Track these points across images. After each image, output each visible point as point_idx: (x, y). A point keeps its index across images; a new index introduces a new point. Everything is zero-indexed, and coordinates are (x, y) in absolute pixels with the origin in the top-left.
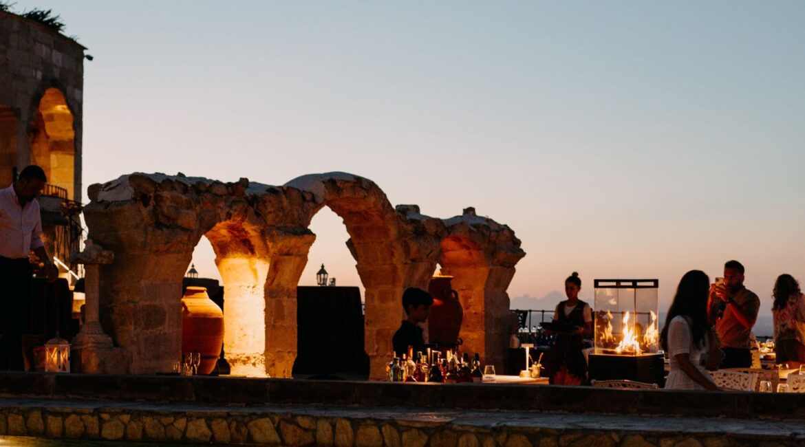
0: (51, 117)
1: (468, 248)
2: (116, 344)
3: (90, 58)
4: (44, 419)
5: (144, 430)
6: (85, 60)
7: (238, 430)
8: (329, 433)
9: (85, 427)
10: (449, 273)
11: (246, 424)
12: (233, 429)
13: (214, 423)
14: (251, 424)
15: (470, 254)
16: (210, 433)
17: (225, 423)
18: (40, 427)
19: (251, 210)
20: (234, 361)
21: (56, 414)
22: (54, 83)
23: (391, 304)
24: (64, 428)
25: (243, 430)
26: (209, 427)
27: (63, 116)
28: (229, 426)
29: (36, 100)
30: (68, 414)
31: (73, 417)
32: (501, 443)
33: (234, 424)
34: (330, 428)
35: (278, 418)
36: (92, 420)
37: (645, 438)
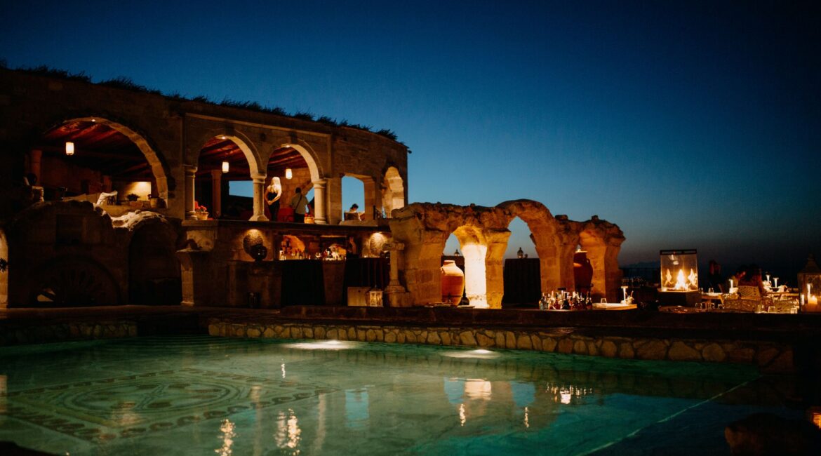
0: (392, 181)
1: (595, 237)
2: (407, 291)
3: (410, 152)
4: (356, 332)
5: (406, 338)
6: (408, 153)
7: (454, 338)
8: (503, 340)
9: (377, 336)
10: (585, 250)
11: (459, 335)
12: (452, 337)
13: (442, 334)
14: (461, 334)
15: (596, 240)
16: (440, 340)
17: (447, 334)
18: (354, 336)
19: (476, 220)
20: (471, 298)
21: (362, 329)
22: (392, 164)
23: (554, 267)
24: (366, 337)
25: (457, 338)
26: (439, 336)
27: (398, 180)
28: (450, 335)
29: (384, 171)
30: (368, 329)
31: (370, 331)
32: (599, 346)
33: (452, 334)
34: (503, 337)
35: (475, 331)
36: (380, 332)
37: (685, 343)
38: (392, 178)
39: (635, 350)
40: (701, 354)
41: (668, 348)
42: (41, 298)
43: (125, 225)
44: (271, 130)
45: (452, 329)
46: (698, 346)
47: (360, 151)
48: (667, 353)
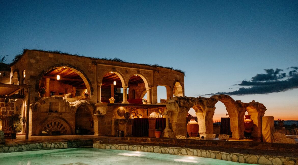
2: (172, 131)
3: (185, 76)
4: (144, 148)
5: (161, 151)
6: (184, 77)
7: (179, 152)
8: (196, 153)
9: (151, 150)
10: (250, 114)
11: (180, 150)
12: (178, 151)
13: (174, 150)
14: (181, 150)
15: (254, 110)
16: (174, 152)
17: (176, 150)
18: (143, 150)
20: (200, 134)
21: (146, 147)
22: (178, 81)
23: (235, 121)
24: (147, 150)
25: (180, 151)
26: (173, 151)
28: (177, 150)
29: (174, 84)
30: (148, 147)
31: (149, 148)
33: (178, 150)
35: (186, 149)
36: (152, 148)
37: (265, 157)
38: (178, 86)
39: (245, 160)
40: (272, 162)
41: (258, 159)
42: (44, 132)
43: (74, 105)
44: (130, 69)
45: (178, 148)
46: (271, 159)
47: (165, 76)
48: (258, 161)
